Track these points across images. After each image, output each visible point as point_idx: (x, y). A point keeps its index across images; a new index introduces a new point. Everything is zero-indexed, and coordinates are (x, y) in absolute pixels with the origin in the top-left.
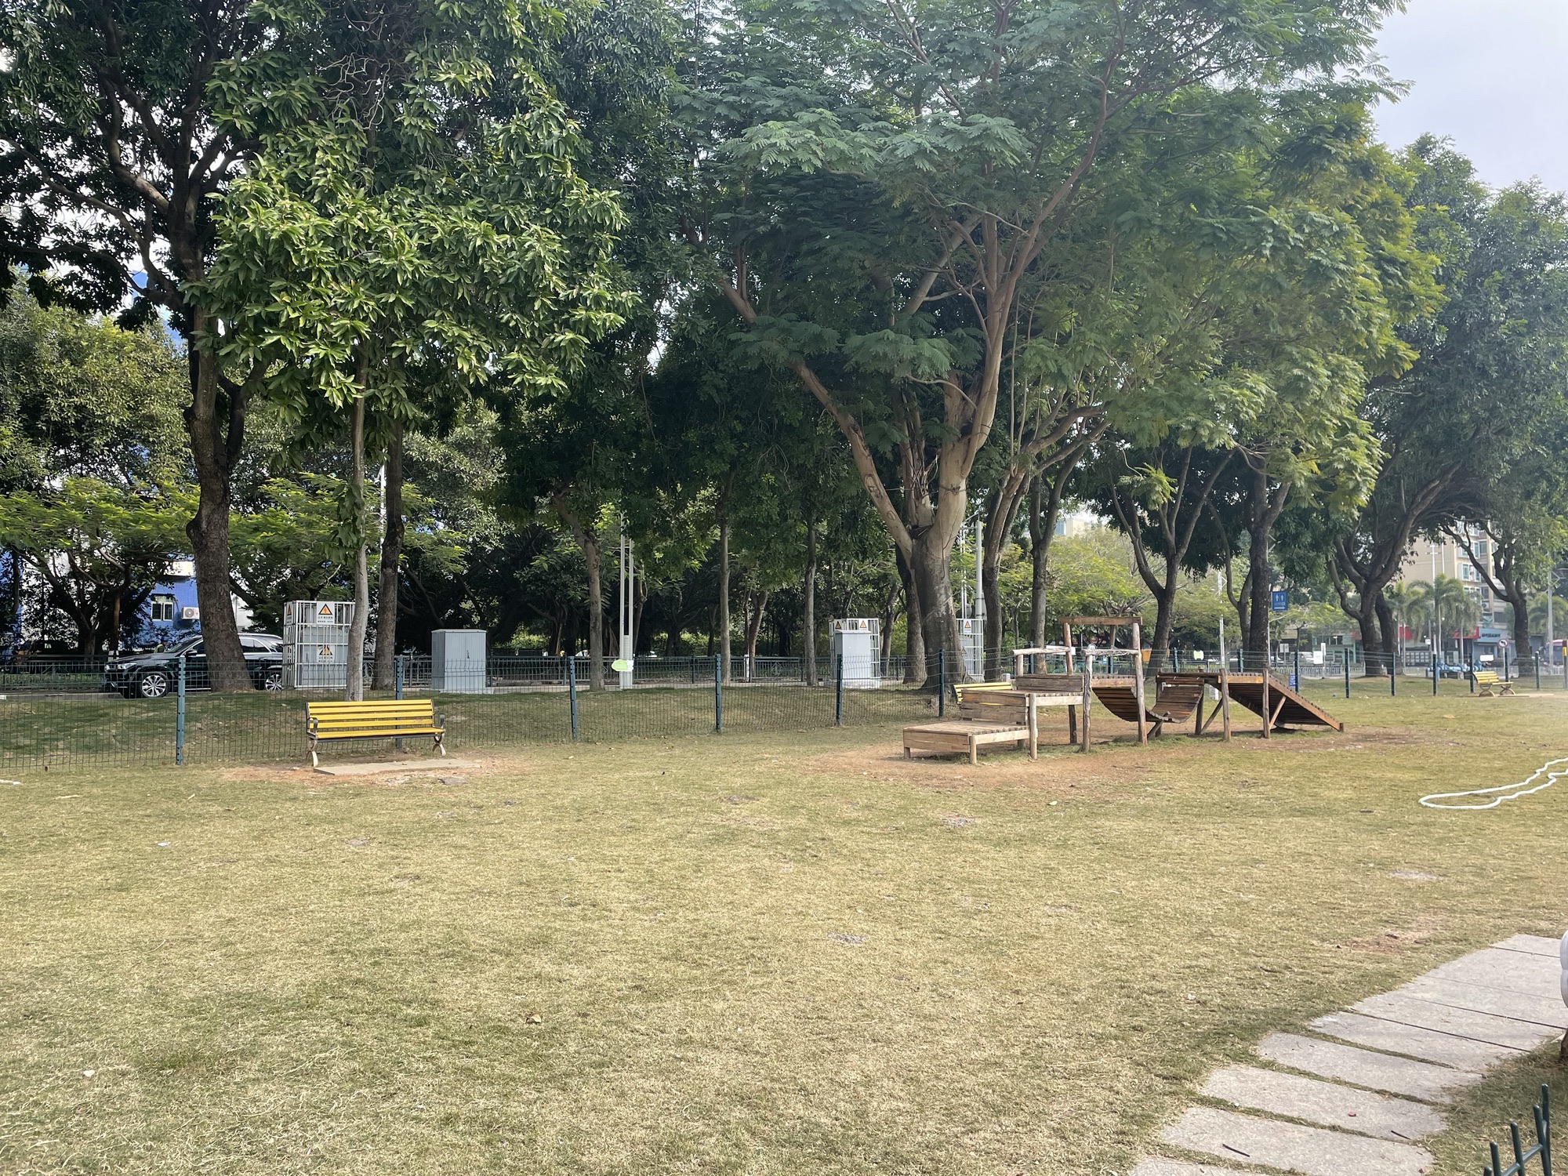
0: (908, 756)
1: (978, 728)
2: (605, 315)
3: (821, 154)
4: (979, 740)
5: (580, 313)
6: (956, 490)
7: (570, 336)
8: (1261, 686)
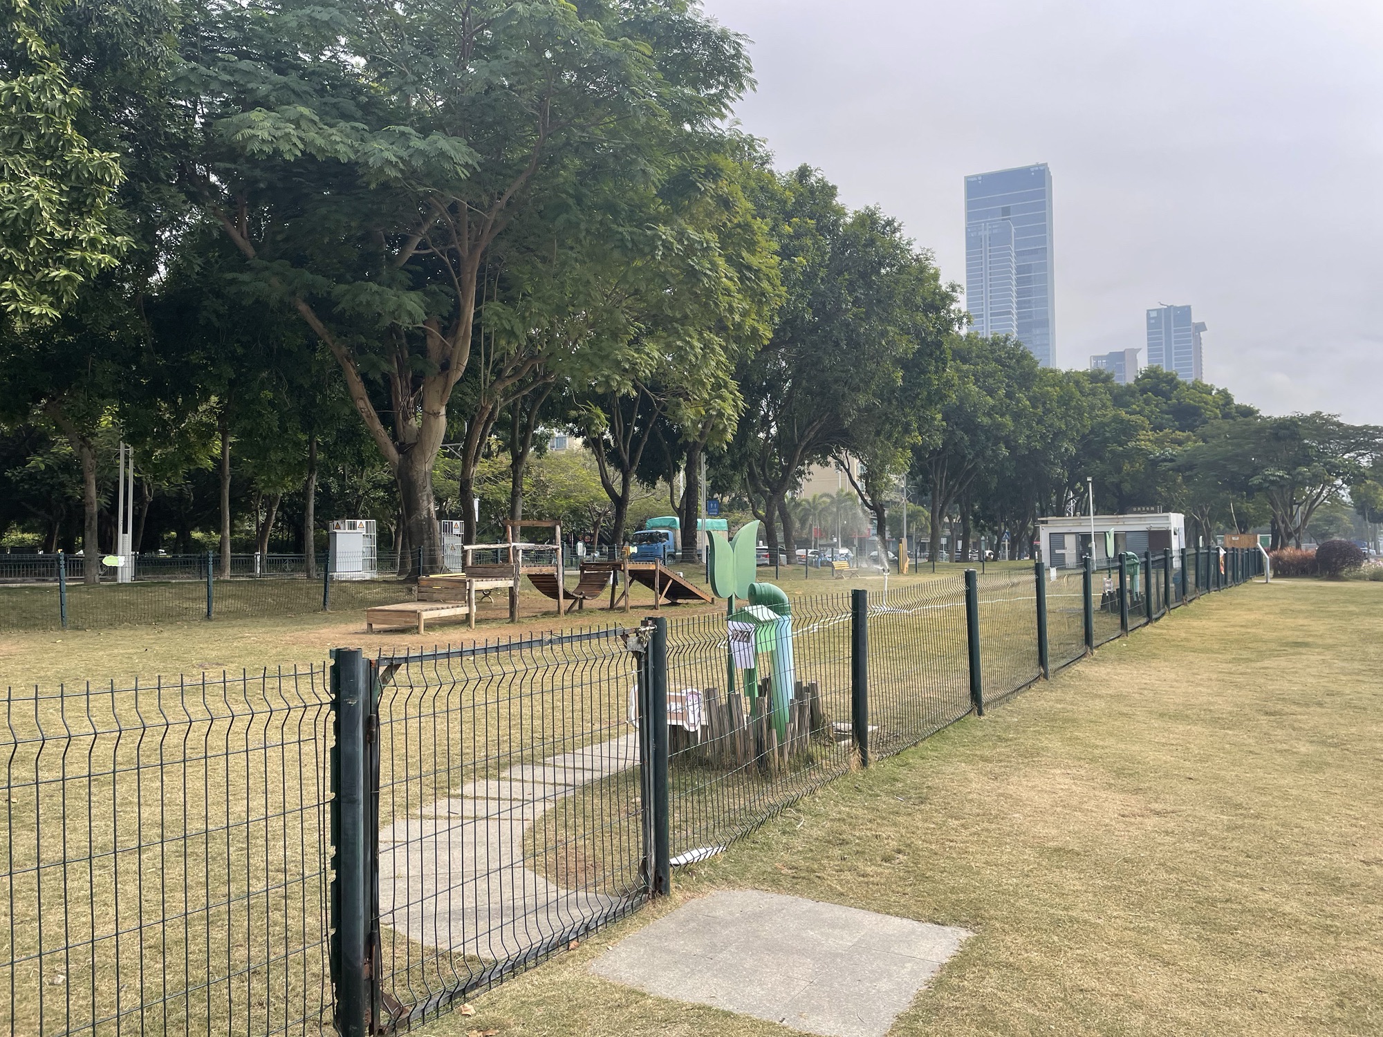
0: (370, 630)
1: (428, 606)
2: (100, 257)
3: (301, 146)
4: (426, 615)
5: (75, 254)
6: (437, 415)
7: (64, 272)
8: (654, 572)
